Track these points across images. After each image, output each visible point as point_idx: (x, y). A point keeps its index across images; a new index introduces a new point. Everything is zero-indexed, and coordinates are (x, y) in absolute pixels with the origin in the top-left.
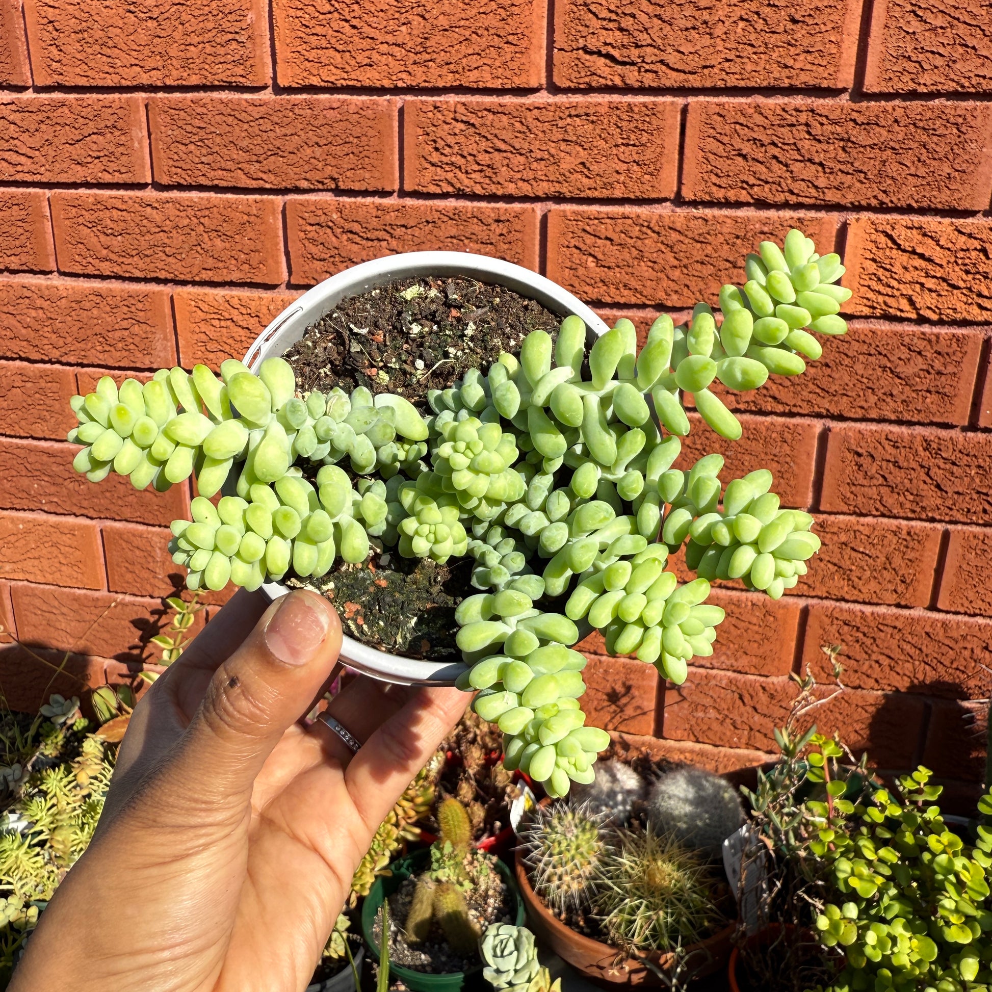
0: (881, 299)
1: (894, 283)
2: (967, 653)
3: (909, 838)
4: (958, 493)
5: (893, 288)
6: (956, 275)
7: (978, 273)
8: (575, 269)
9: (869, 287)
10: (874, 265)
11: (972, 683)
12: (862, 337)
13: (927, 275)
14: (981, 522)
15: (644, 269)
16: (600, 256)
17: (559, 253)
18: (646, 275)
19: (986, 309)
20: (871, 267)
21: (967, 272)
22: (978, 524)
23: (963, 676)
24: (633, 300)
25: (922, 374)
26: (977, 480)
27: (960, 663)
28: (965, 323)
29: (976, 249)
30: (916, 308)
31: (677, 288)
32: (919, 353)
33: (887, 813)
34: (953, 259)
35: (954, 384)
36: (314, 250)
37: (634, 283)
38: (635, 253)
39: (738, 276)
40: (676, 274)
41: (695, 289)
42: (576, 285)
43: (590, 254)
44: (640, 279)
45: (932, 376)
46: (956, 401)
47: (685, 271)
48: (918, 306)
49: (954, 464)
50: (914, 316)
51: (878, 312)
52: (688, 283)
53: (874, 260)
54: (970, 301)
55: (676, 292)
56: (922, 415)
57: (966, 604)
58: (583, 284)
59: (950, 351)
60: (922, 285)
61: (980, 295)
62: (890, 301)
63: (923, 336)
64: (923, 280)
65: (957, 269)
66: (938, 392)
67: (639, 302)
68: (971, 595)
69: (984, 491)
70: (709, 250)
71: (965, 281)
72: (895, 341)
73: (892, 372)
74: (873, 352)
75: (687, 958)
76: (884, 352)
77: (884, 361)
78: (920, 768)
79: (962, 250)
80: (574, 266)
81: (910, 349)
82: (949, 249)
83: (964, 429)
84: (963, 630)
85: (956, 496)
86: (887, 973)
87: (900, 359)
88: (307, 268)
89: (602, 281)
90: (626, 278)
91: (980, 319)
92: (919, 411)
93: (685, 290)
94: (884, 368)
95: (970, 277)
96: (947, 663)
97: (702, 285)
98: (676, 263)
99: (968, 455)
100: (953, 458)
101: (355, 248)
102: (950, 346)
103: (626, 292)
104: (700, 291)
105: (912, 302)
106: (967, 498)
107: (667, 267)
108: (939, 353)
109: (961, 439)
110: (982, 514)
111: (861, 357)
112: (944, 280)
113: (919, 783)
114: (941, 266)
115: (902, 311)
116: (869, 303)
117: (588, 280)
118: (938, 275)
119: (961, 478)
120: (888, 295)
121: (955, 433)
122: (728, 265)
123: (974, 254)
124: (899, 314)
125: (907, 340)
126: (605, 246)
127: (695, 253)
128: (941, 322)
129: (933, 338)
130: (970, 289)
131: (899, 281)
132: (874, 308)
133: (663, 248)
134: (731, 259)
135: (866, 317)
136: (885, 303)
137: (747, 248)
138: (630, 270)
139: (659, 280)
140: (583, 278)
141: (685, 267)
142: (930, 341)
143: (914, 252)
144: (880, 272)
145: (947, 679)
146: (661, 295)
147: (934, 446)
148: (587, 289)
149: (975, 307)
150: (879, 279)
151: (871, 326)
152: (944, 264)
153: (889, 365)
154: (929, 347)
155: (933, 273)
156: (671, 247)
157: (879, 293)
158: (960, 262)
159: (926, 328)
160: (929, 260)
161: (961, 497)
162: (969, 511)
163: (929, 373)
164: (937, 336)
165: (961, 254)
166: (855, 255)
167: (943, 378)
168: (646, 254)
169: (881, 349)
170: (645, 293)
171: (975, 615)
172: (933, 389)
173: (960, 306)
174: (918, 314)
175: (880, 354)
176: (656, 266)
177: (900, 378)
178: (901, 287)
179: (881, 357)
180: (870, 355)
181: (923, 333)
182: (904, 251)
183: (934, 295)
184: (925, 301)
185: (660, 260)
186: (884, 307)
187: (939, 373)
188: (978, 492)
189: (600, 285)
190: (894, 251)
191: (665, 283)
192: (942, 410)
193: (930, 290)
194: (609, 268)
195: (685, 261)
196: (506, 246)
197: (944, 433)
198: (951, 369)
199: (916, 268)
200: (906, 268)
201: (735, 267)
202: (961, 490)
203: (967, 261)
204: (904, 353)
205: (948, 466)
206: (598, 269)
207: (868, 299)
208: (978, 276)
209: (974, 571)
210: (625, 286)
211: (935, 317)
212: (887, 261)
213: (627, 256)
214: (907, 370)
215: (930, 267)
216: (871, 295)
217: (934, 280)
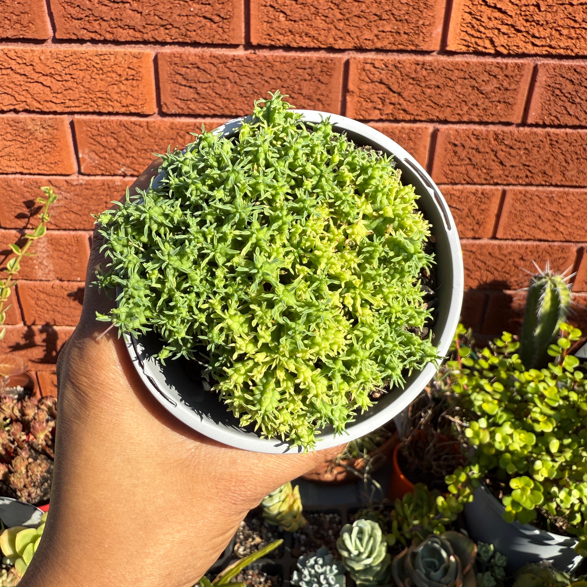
0: (473, 40)
1: (482, 29)
2: (511, 263)
3: (503, 375)
4: (512, 166)
5: (481, 32)
6: (520, 24)
7: (534, 21)
8: (271, 23)
9: (466, 32)
10: (470, 17)
11: (513, 280)
12: (461, 67)
13: (503, 23)
14: (524, 183)
15: (319, 22)
16: (288, 13)
17: (259, 11)
18: (321, 26)
19: (537, 46)
20: (468, 18)
21: (527, 21)
22: (521, 185)
23: (508, 276)
24: (312, 45)
25: (496, 90)
26: (524, 157)
27: (507, 269)
28: (523, 55)
29: (533, 5)
30: (495, 46)
31: (342, 35)
32: (495, 77)
33: (490, 362)
34: (518, 12)
35: (514, 96)
36: (72, 11)
37: (312, 32)
38: (313, 9)
39: (383, 26)
40: (341, 25)
41: (354, 36)
42: (272, 34)
43: (282, 12)
44: (317, 29)
45: (501, 92)
46: (515, 107)
47: (347, 23)
48: (496, 44)
49: (511, 148)
50: (492, 51)
51: (471, 50)
52: (349, 31)
53: (470, 13)
54: (527, 40)
55: (341, 38)
56: (495, 117)
57: (513, 233)
58: (277, 33)
59: (513, 74)
60: (499, 30)
61: (534, 36)
62: (480, 42)
63: (498, 65)
64: (500, 27)
65: (521, 18)
66: (505, 102)
67: (316, 46)
68: (515, 228)
69: (527, 163)
70: (363, 7)
71: (525, 27)
72: (480, 69)
73: (478, 90)
74: (467, 76)
75: (371, 460)
76: (474, 76)
77: (474, 83)
78: (505, 333)
79: (525, 5)
80: (270, 20)
81: (489, 74)
82: (517, 5)
83: (518, 125)
84: (510, 249)
85: (510, 168)
86: (508, 455)
87: (483, 81)
88: (68, 26)
89: (290, 31)
90: (307, 29)
91: (533, 52)
92: (493, 115)
93: (348, 37)
94: (473, 87)
95: (529, 24)
96: (500, 269)
97: (359, 34)
98: (341, 17)
99: (519, 142)
100: (511, 144)
101: (105, 9)
102: (513, 71)
103: (307, 39)
104: (357, 37)
105: (492, 42)
106: (517, 169)
107: (335, 20)
108: (507, 76)
109: (516, 132)
110: (524, 179)
111: (459, 81)
112: (513, 26)
113: (505, 342)
114: (511, 16)
115: (486, 48)
116: (466, 43)
117: (280, 31)
118: (509, 23)
119: (514, 157)
120: (478, 38)
121: (512, 128)
122: (376, 18)
123: (532, 8)
124: (484, 50)
125: (488, 68)
126: (291, 5)
127: (354, 9)
128: (509, 55)
129: (504, 66)
130: (527, 32)
131: (485, 28)
132: (469, 46)
133: (332, 6)
134: (378, 13)
135: (463, 53)
136: (476, 43)
137: (389, 5)
138: (309, 23)
139: (329, 29)
140: (277, 29)
141: (348, 20)
142: (502, 68)
143: (495, 7)
144: (474, 22)
145: (499, 279)
146: (331, 41)
147: (501, 137)
148: (280, 37)
149: (530, 45)
150: (473, 27)
151: (466, 59)
152: (513, 15)
153: (476, 85)
154: (501, 72)
155: (506, 22)
156: (338, 5)
157: (473, 36)
158: (523, 13)
159: (499, 60)
160: (504, 13)
161: (514, 169)
162: (518, 176)
163: (500, 89)
164: (506, 65)
165: (524, 8)
166: (459, 10)
167: (508, 93)
168: (321, 11)
169: (472, 75)
170: (320, 39)
171: (517, 239)
172: (501, 100)
173: (521, 44)
174: (496, 50)
175: (471, 78)
176: (327, 20)
177: (482, 93)
178: (486, 31)
179: (471, 80)
180: (465, 79)
181: (498, 63)
182: (489, 6)
183: (506, 36)
184: (500, 40)
185: (330, 15)
186: (475, 46)
187: (506, 89)
188: (524, 165)
189: (289, 34)
190: (483, 7)
191: (334, 32)
192: (506, 114)
193: (504, 34)
194: (295, 21)
195: (348, 16)
196: (220, 6)
197: (506, 129)
198: (513, 86)
199: (496, 18)
200: (490, 19)
201: (381, 19)
202: (514, 164)
203: (527, 13)
204: (486, 77)
205: (508, 150)
206: (287, 22)
207: (465, 40)
208: (533, 23)
209: (518, 213)
210: (306, 34)
211: (505, 52)
212: (478, 14)
213: (307, 13)
214: (487, 88)
215: (504, 18)
216: (467, 38)
217: (506, 27)
